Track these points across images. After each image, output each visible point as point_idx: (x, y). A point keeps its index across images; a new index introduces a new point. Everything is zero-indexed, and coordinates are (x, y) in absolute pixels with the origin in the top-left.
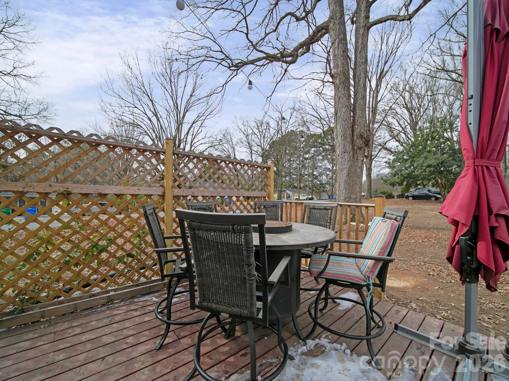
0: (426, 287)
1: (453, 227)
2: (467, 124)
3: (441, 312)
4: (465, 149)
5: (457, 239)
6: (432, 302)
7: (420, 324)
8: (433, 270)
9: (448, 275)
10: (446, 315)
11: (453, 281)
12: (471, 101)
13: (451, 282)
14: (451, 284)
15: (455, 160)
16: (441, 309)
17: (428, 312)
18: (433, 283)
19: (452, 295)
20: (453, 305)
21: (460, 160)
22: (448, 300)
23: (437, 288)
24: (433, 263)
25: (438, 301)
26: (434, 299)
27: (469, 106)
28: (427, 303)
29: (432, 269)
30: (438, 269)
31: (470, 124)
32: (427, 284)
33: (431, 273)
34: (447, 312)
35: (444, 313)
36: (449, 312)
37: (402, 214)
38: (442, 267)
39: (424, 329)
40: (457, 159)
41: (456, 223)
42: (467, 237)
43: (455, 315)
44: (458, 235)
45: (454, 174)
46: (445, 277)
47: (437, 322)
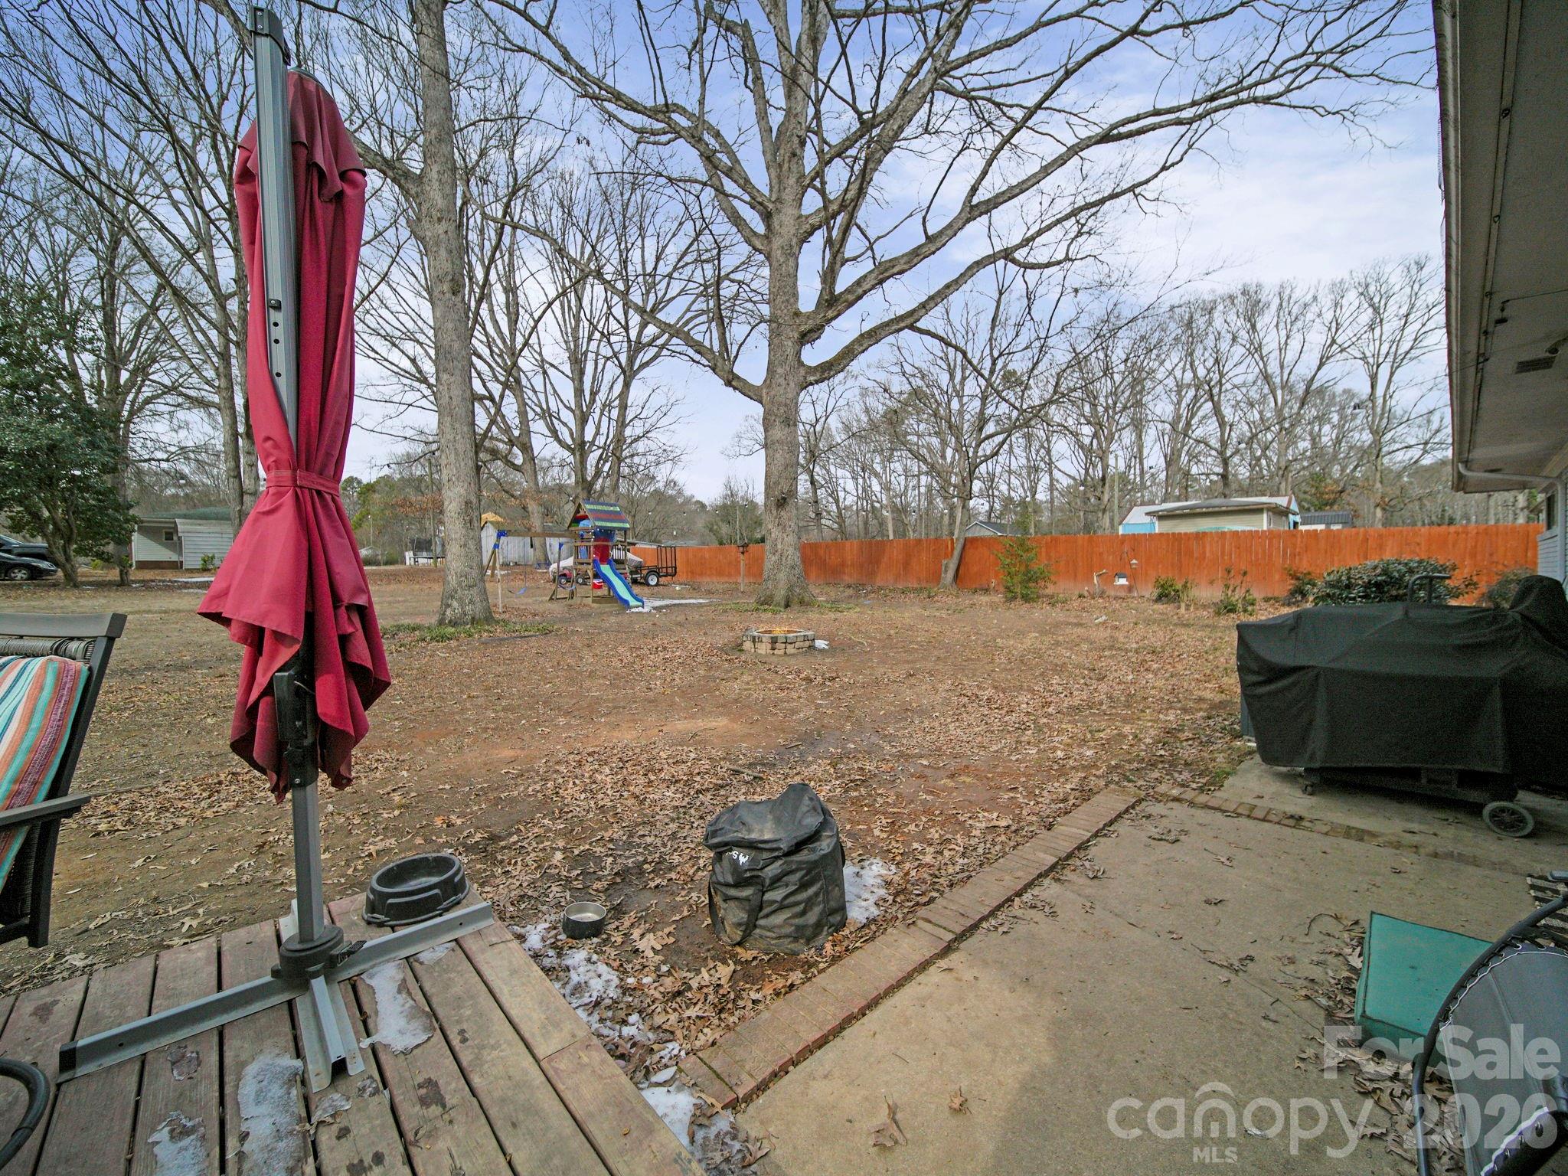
0: (100, 878)
1: (243, 650)
2: (270, 372)
3: (178, 925)
4: (268, 439)
5: (261, 681)
6: (140, 914)
7: (149, 990)
8: (108, 815)
9: (162, 810)
10: (195, 923)
11: (182, 821)
12: (275, 316)
13: (177, 827)
14: (179, 833)
15: (99, 447)
16: (175, 918)
17: (139, 951)
18: (123, 854)
19: (193, 862)
20: (205, 885)
21: (114, 450)
22: (186, 879)
23: (140, 862)
24: (100, 791)
25: (156, 899)
26: (142, 901)
27: (272, 327)
28: (121, 924)
29: (99, 812)
30: (122, 805)
31: (279, 375)
32: (99, 867)
33: (103, 827)
34: (196, 915)
35: (188, 921)
36: (201, 911)
37: (101, 629)
38: (135, 796)
39: (169, 997)
40: (105, 445)
41: (255, 637)
42: (292, 672)
43: (218, 911)
44: (266, 671)
45: (98, 493)
46: (153, 820)
47: (198, 950)
